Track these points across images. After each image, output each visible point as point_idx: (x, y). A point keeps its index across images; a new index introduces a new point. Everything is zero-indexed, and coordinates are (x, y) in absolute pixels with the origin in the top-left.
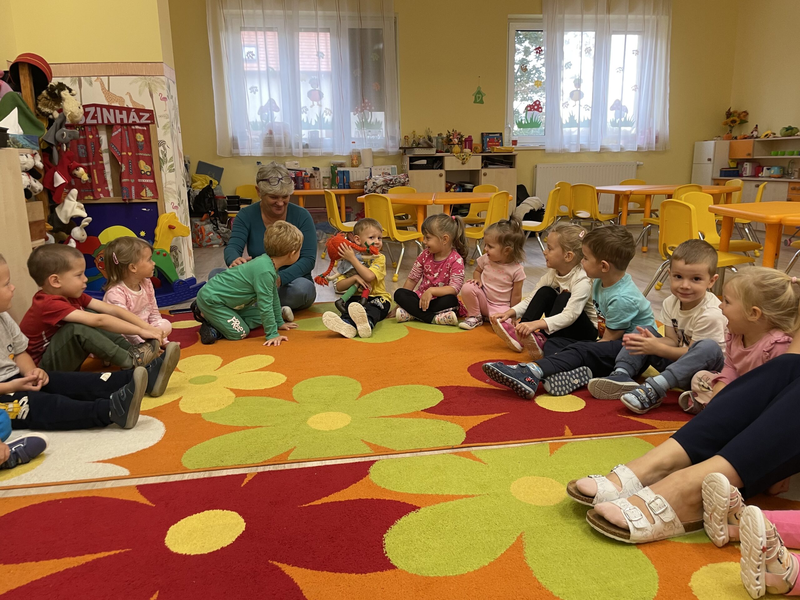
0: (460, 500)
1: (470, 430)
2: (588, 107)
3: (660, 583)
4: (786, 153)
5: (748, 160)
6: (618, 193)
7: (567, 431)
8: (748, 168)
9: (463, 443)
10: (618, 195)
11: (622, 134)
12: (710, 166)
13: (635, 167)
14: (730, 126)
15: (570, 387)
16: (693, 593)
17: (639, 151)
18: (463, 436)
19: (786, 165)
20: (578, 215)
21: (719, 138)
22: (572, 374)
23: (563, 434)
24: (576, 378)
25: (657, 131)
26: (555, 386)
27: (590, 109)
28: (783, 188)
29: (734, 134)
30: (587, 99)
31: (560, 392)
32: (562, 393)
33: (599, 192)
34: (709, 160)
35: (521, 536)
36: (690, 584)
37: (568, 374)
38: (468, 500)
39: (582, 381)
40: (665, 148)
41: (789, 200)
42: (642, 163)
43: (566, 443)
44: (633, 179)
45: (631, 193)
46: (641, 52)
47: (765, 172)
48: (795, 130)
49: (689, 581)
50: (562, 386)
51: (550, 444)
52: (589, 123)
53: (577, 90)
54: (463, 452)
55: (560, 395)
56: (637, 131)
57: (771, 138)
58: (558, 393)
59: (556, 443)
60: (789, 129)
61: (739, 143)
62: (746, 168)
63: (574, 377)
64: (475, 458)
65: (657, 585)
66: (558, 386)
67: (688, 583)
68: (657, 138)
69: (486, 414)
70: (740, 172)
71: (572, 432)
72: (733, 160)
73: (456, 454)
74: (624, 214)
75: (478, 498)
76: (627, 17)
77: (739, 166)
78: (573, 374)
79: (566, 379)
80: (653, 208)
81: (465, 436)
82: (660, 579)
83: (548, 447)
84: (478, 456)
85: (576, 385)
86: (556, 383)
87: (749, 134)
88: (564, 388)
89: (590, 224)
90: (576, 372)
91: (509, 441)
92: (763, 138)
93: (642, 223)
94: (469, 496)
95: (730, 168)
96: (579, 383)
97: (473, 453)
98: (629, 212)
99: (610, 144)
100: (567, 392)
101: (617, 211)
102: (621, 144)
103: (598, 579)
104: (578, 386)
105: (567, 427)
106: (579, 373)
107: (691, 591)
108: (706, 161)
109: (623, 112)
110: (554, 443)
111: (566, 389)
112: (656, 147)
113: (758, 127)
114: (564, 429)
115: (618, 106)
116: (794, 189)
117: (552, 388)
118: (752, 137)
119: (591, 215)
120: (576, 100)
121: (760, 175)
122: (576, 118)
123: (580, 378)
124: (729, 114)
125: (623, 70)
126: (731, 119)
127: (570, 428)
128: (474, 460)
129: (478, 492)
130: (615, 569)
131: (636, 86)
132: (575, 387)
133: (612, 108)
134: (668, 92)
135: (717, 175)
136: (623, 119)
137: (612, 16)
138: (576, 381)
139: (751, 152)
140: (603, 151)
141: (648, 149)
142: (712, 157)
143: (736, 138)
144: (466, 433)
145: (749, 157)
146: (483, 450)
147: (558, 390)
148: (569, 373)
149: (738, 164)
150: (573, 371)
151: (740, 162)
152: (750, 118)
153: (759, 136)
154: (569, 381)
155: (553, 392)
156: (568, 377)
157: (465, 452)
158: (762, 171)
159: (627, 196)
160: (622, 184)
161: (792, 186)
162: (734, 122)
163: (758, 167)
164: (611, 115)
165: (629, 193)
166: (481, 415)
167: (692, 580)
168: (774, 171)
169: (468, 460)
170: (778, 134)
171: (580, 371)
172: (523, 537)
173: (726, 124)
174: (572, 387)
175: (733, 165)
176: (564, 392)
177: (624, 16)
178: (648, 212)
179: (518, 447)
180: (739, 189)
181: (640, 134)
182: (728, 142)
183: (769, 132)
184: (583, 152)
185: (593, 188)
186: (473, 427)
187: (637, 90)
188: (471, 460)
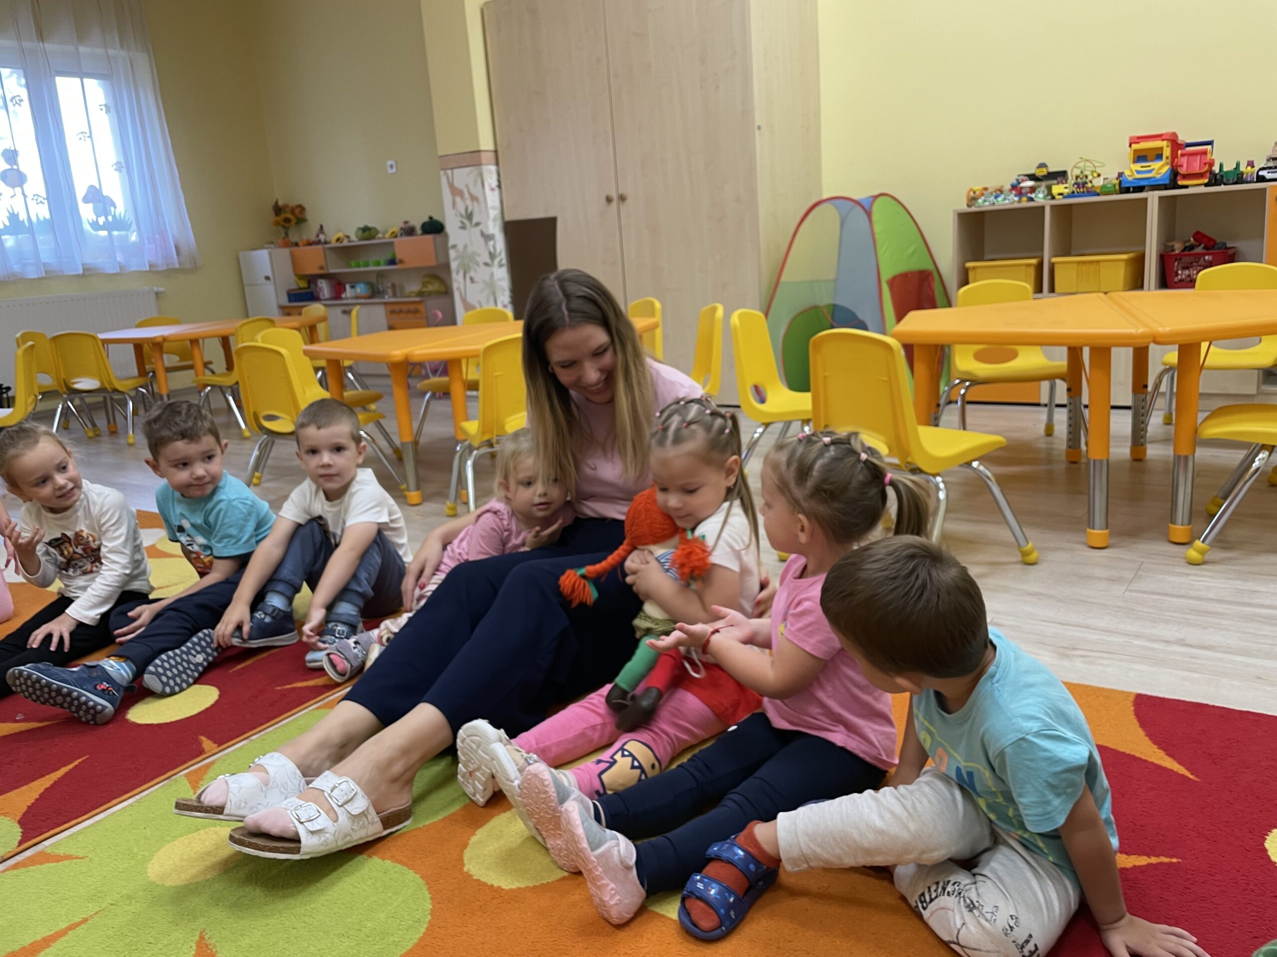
0: (62, 939)
1: (24, 814)
2: (40, 199)
3: (429, 889)
4: (371, 263)
5: (322, 276)
6: (138, 342)
7: (207, 744)
8: (324, 287)
9: (20, 843)
10: (139, 346)
11: (116, 244)
12: (270, 288)
13: (153, 297)
14: (284, 227)
15: (192, 671)
16: (474, 877)
17: (153, 271)
18: (17, 832)
19: (373, 280)
20: (77, 386)
21: (272, 246)
22: (188, 648)
23: (201, 752)
24: (198, 653)
25: (173, 236)
26: (168, 678)
27: (46, 202)
28: (379, 313)
29: (293, 237)
30: (36, 183)
31: (180, 686)
32: (184, 685)
33: (105, 342)
34: (267, 278)
35: (202, 938)
36: (465, 869)
37: (183, 652)
38: (79, 931)
39: (208, 654)
40: (195, 264)
41: (391, 328)
42: (162, 289)
43: (213, 763)
44: (155, 315)
45: (165, 339)
46: (115, 107)
47: (349, 292)
48: (373, 231)
49: (463, 865)
50: (179, 675)
51: (187, 775)
52: (50, 225)
53: (12, 169)
54: (29, 858)
55: (182, 690)
56: (140, 235)
57: (345, 243)
58: (177, 689)
59: (195, 771)
60: (366, 229)
61: (304, 252)
62: (321, 289)
63: (193, 652)
64: (58, 859)
65: (427, 893)
66: (173, 678)
67: (462, 869)
68: (177, 247)
69: (43, 776)
70: (315, 294)
71: (215, 742)
72: (301, 277)
73: (15, 867)
74: (161, 374)
75: (96, 918)
76: (77, 49)
77: (312, 286)
78: (191, 648)
79: (183, 660)
80: (206, 359)
81: (20, 830)
82: (427, 883)
83: (186, 782)
84: (61, 851)
85: (201, 664)
86: (169, 674)
87: (313, 238)
88: (184, 676)
89: (101, 399)
90: (194, 644)
91: (109, 801)
92: (334, 244)
93: (195, 385)
94: (78, 924)
95: (300, 289)
96: (205, 660)
97: (49, 851)
98: (169, 370)
99: (99, 261)
100: (191, 680)
101: (142, 372)
102: (118, 259)
103: (347, 932)
104: (205, 664)
105: (203, 738)
106: (199, 644)
107: (471, 876)
108: (263, 280)
109: (108, 207)
110: (192, 772)
111: (188, 676)
112: (180, 263)
113: (325, 227)
114: (200, 743)
115: (95, 196)
116: (393, 312)
117: (165, 684)
118: (319, 242)
119: (102, 383)
120: (13, 187)
121: (343, 296)
122: (23, 216)
123: (203, 650)
124: (278, 210)
125: (90, 137)
126: (283, 216)
127: (209, 738)
128: (57, 861)
129: (92, 908)
130: (365, 904)
131: (118, 163)
132: (201, 669)
133: (86, 200)
134: (177, 175)
135: (285, 301)
136: (110, 218)
137: (49, 46)
138: (200, 658)
139: (323, 263)
140: (88, 273)
141: (167, 265)
142: (270, 274)
143: (297, 245)
144: (20, 822)
145: (322, 272)
146: (67, 837)
147: (176, 684)
148: (184, 648)
149: (309, 283)
150: (189, 644)
151: (312, 279)
152: (309, 214)
153: (328, 240)
154: (189, 662)
155: (168, 690)
156: (184, 656)
157: (32, 856)
158: (345, 290)
159: (158, 345)
160: (140, 325)
161: (390, 308)
162: (287, 220)
163: (338, 286)
164: (87, 212)
165: (160, 340)
166: (34, 780)
167: (465, 862)
168: (361, 289)
169: (46, 867)
170: (353, 237)
171: (200, 639)
172: (206, 937)
173: (277, 224)
174: (197, 670)
175: (303, 284)
176: (187, 682)
177: (71, 48)
178: (199, 365)
179: (131, 805)
180: (324, 319)
181: (146, 242)
182: (287, 251)
183: (340, 235)
184: (49, 276)
185: (94, 338)
186: (29, 807)
187: (124, 170)
188: (52, 865)
